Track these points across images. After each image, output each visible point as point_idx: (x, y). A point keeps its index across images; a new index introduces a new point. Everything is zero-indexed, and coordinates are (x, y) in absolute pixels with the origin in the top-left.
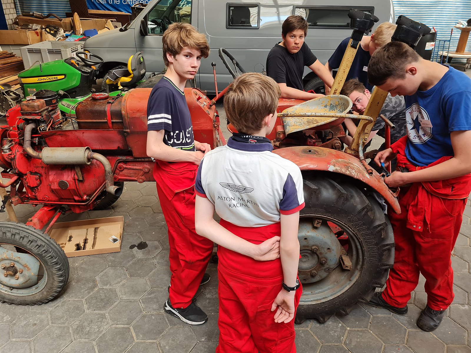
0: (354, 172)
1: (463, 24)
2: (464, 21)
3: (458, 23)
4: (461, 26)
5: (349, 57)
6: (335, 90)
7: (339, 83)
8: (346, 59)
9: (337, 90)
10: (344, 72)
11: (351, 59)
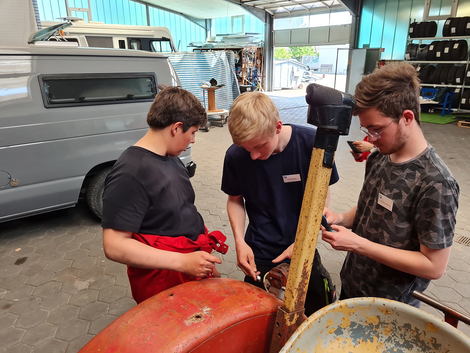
1: (208, 84)
2: (207, 81)
3: (203, 84)
4: (207, 86)
7: (310, 246)
9: (308, 261)
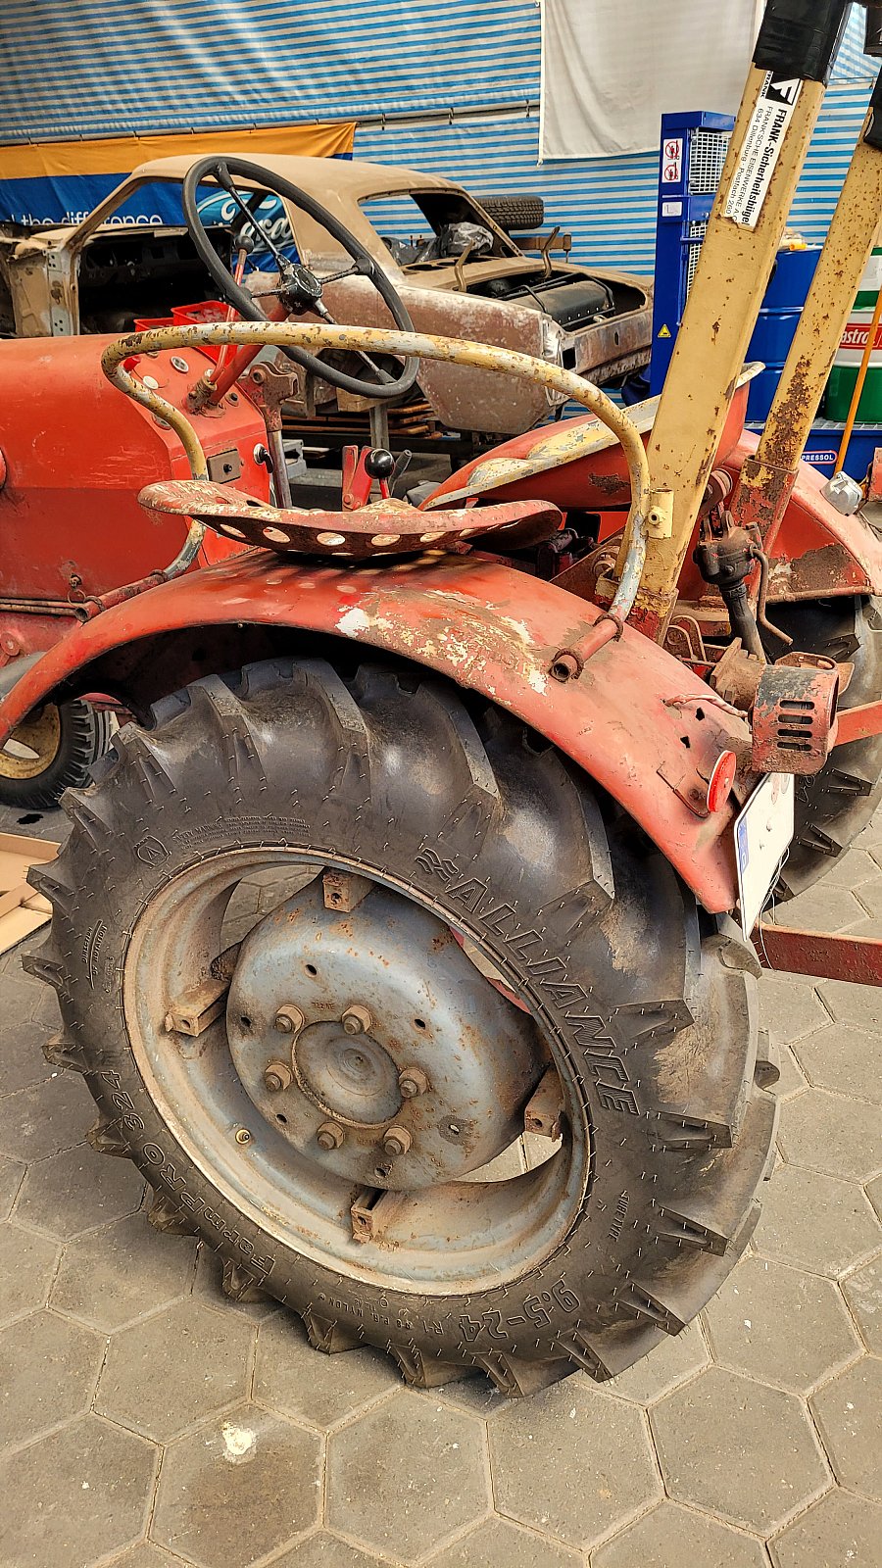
0: (462, 651)
5: (859, 199)
6: (799, 365)
7: (817, 330)
8: (847, 208)
9: (808, 364)
10: (840, 274)
11: (871, 206)
